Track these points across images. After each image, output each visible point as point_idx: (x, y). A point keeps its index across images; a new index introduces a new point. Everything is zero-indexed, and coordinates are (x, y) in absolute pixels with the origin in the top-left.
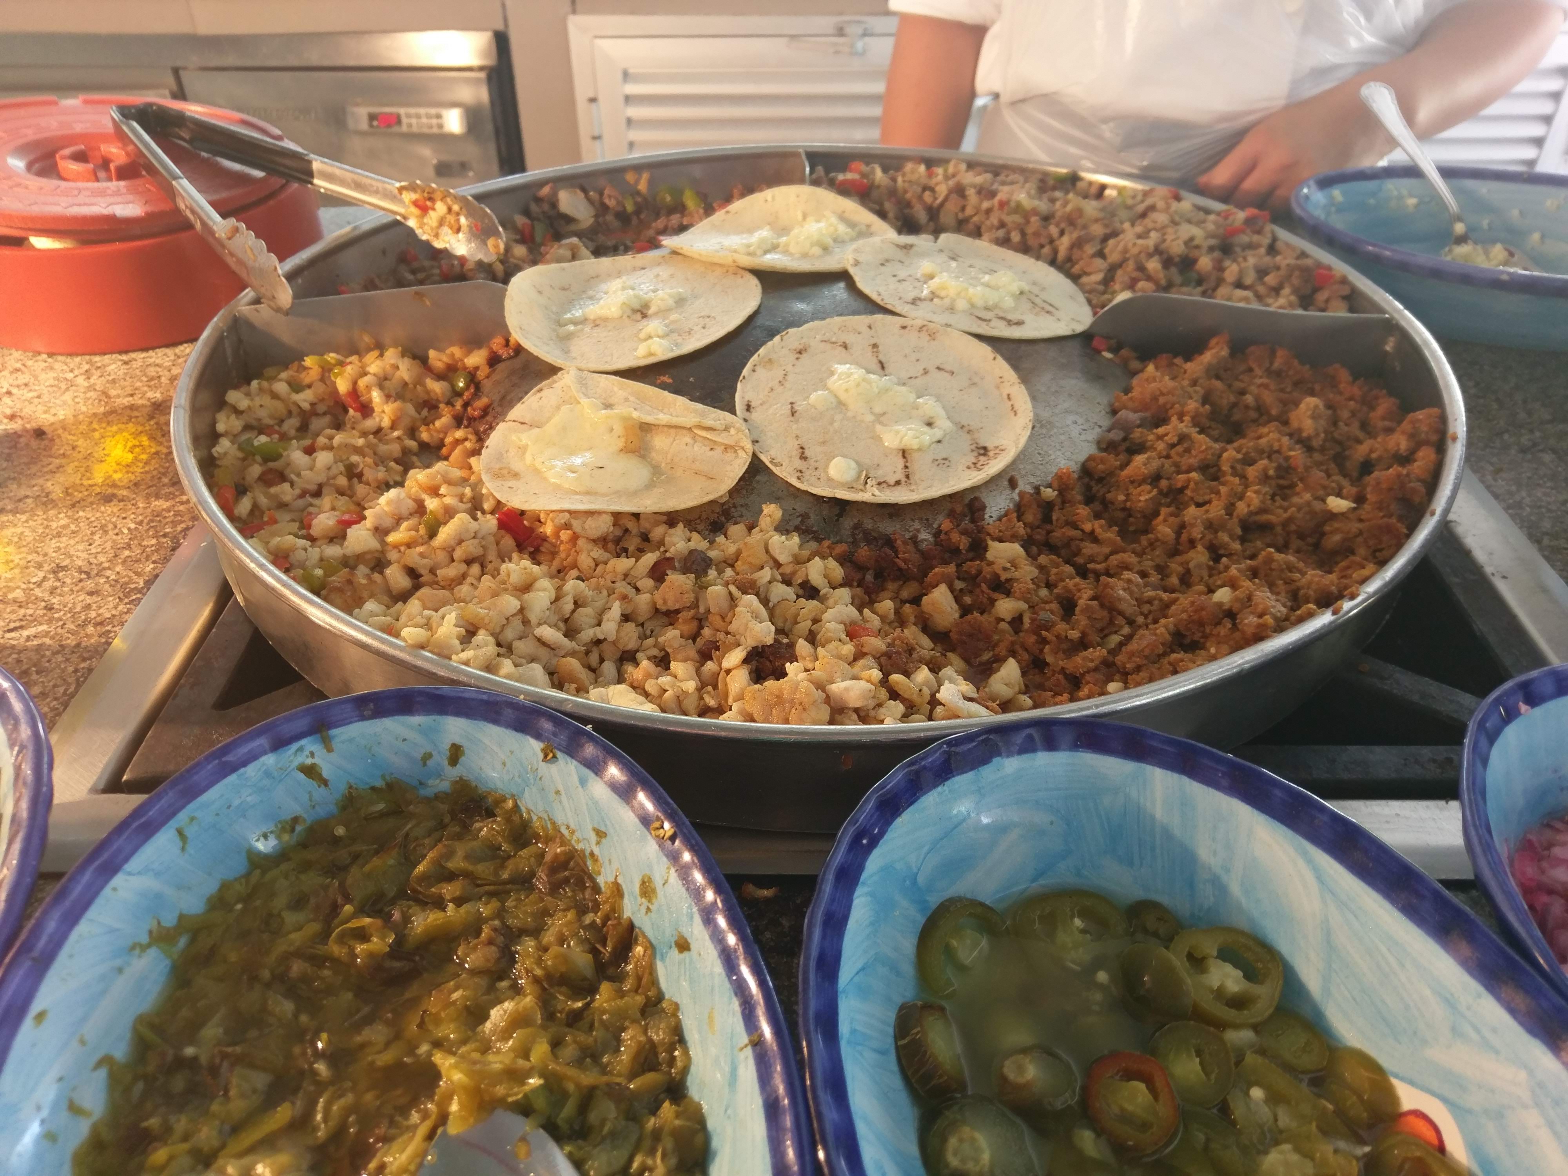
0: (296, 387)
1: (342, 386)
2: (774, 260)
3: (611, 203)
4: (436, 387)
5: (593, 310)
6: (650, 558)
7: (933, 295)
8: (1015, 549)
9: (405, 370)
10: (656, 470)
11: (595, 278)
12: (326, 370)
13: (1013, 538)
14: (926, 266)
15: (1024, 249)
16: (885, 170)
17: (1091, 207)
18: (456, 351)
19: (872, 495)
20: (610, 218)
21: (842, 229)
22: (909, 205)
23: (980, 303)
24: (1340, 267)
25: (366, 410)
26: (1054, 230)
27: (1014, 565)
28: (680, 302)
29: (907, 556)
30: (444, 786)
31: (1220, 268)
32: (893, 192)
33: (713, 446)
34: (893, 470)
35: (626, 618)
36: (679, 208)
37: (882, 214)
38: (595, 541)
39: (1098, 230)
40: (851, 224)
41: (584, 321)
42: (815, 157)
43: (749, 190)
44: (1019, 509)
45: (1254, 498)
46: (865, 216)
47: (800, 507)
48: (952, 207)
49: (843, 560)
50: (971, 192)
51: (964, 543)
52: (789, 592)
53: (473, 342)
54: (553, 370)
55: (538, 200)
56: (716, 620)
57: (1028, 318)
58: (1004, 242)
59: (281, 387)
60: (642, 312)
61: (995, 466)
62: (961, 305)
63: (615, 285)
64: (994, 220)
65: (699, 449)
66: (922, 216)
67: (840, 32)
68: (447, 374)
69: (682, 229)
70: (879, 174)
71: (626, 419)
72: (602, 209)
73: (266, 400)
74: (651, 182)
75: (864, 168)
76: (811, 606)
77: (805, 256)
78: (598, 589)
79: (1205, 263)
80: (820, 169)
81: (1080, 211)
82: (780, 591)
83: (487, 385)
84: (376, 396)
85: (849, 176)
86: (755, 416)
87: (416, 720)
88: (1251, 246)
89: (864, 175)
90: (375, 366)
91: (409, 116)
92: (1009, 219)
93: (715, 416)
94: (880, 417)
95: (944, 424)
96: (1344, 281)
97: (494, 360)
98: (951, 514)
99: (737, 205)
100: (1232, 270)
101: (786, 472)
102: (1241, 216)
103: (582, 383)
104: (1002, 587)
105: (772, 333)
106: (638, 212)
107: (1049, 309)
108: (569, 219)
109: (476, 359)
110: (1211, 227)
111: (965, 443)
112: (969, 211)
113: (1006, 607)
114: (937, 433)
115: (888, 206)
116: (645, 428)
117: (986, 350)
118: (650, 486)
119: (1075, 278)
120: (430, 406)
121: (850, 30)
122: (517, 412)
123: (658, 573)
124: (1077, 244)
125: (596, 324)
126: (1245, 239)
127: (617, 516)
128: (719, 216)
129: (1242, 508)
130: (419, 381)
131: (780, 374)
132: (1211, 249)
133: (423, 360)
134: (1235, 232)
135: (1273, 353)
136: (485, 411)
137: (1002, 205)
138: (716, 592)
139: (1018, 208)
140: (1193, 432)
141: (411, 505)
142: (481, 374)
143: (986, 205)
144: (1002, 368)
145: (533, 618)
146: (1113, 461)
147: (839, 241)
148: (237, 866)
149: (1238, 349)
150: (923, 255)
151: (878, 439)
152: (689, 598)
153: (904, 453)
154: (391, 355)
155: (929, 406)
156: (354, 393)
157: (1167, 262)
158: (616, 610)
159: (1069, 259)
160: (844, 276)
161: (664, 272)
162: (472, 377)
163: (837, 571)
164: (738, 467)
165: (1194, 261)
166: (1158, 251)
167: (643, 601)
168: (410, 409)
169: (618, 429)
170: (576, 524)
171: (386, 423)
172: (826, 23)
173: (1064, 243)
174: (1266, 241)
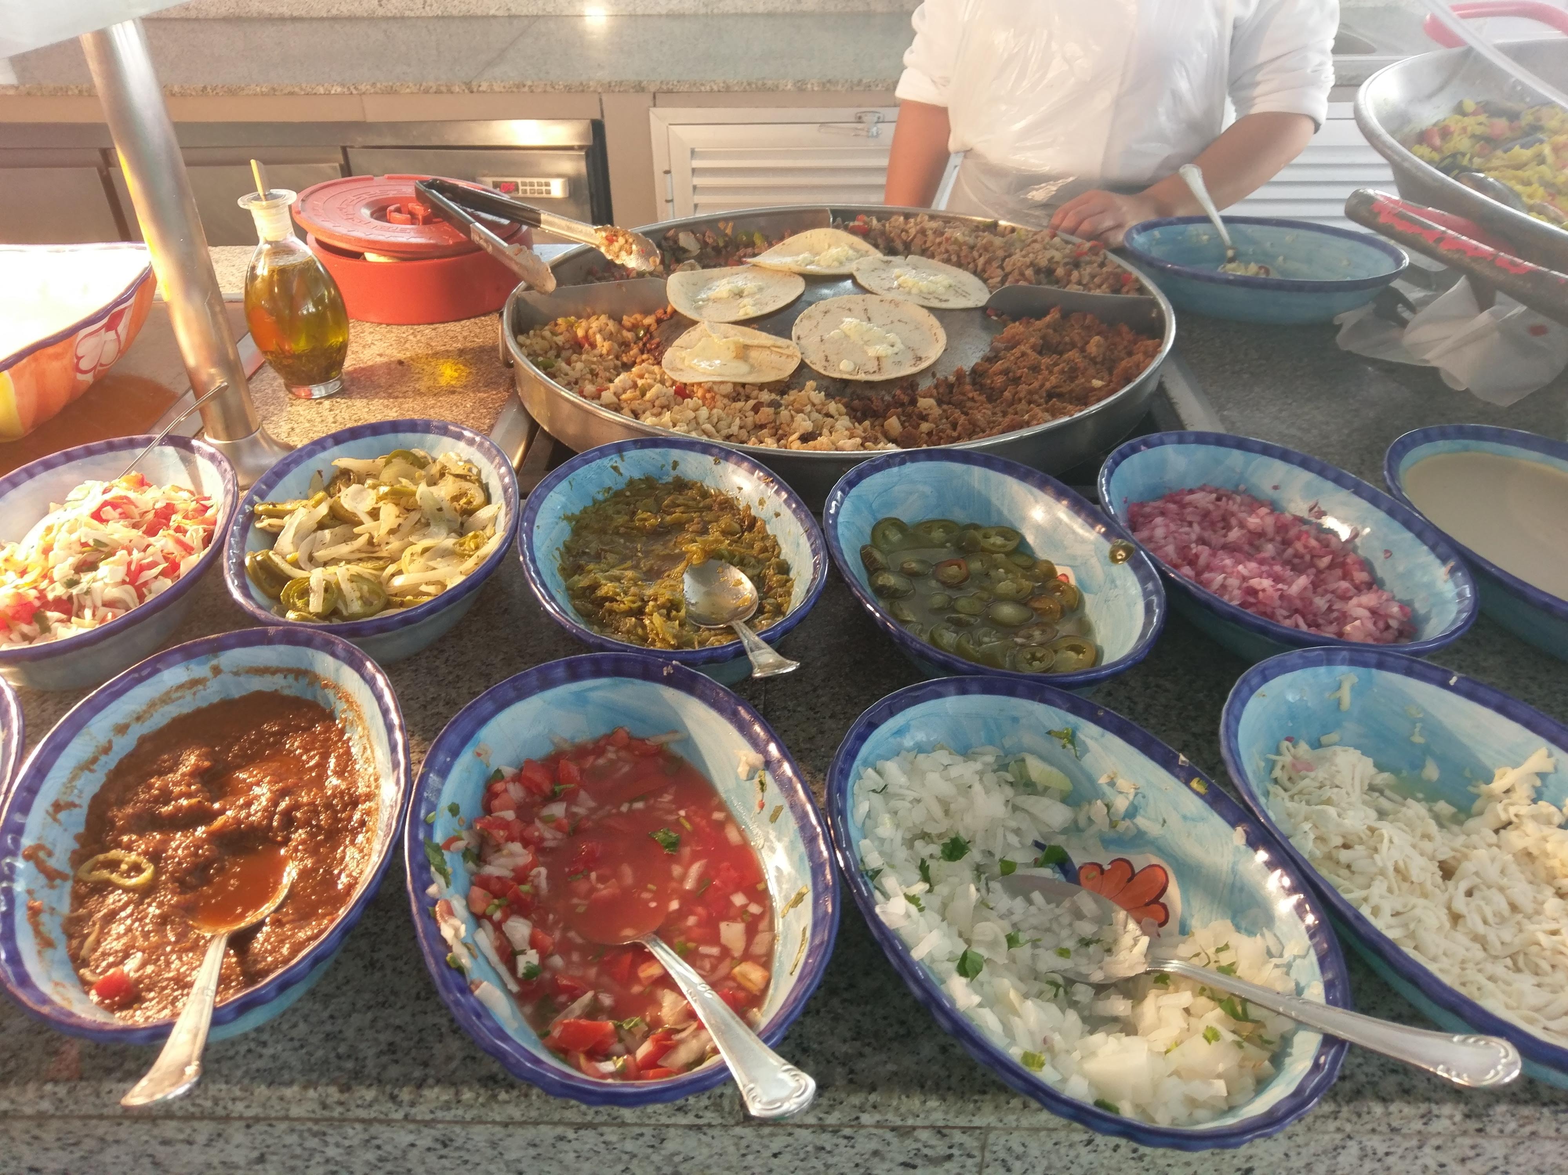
0: (554, 334)
1: (580, 333)
2: (812, 268)
3: (710, 241)
4: (629, 335)
5: (712, 294)
6: (751, 403)
7: (900, 286)
8: (931, 402)
9: (612, 326)
10: (752, 366)
11: (711, 279)
12: (571, 326)
13: (931, 396)
14: (897, 271)
15: (959, 265)
16: (879, 220)
17: (998, 241)
18: (638, 316)
19: (862, 377)
20: (709, 250)
21: (851, 252)
22: (893, 241)
23: (925, 290)
24: (1136, 273)
25: (593, 346)
26: (975, 254)
27: (931, 408)
28: (761, 289)
29: (877, 404)
30: (670, 479)
31: (1069, 274)
32: (883, 233)
33: (781, 355)
34: (872, 366)
35: (741, 428)
36: (751, 244)
37: (876, 246)
38: (724, 396)
39: (1001, 253)
40: (857, 251)
41: (708, 300)
42: (836, 213)
43: (794, 232)
44: (936, 387)
45: (1053, 380)
46: (864, 246)
47: (825, 383)
48: (918, 241)
49: (846, 406)
50: (929, 233)
51: (906, 399)
52: (820, 416)
53: (646, 313)
54: (694, 323)
55: (666, 239)
56: (784, 426)
57: (952, 298)
58: (948, 261)
59: (547, 333)
60: (740, 294)
61: (924, 365)
62: (915, 291)
63: (724, 281)
64: (943, 249)
65: (774, 357)
66: (900, 247)
67: (859, 120)
68: (634, 328)
69: (755, 255)
70: (875, 221)
71: (736, 343)
72: (704, 244)
73: (539, 340)
74: (734, 228)
75: (866, 218)
76: (829, 420)
77: (829, 266)
78: (728, 415)
79: (1060, 271)
80: (839, 220)
81: (991, 243)
82: (815, 415)
83: (655, 334)
84: (598, 337)
85: (856, 223)
86: (802, 342)
87: (658, 450)
88: (1090, 263)
89: (865, 223)
90: (595, 324)
91: (524, 184)
92: (950, 248)
93: (781, 341)
94: (867, 343)
95: (899, 346)
96: (1137, 280)
97: (659, 321)
98: (902, 388)
99: (788, 241)
100: (1075, 275)
101: (818, 367)
102: (1088, 245)
103: (712, 327)
104: (924, 418)
105: (810, 304)
106: (726, 247)
107: (965, 295)
108: (685, 250)
109: (649, 320)
110: (1067, 251)
111: (910, 355)
112: (928, 244)
113: (925, 427)
114: (896, 350)
115: (880, 241)
116: (746, 347)
117: (925, 311)
118: (750, 373)
119: (985, 281)
120: (625, 345)
121: (867, 118)
122: (677, 342)
123: (756, 409)
124: (988, 262)
125: (715, 301)
126: (1087, 258)
127: (735, 384)
128: (778, 247)
129: (1048, 385)
130: (619, 332)
131: (814, 322)
132: (1066, 264)
133: (619, 321)
134: (1081, 254)
135: (1085, 318)
136: (658, 345)
137: (947, 240)
138: (784, 413)
139: (956, 242)
140: (1029, 351)
141: (630, 383)
142: (653, 328)
143: (938, 240)
144: (933, 321)
145: (701, 421)
146: (987, 365)
147: (849, 260)
148: (589, 503)
149: (1065, 315)
150: (898, 266)
151: (865, 353)
152: (772, 417)
153: (878, 359)
154: (603, 318)
155: (892, 336)
156: (586, 337)
157: (1038, 271)
158: (737, 421)
159: (984, 271)
160: (851, 277)
161: (750, 276)
162: (647, 329)
163: (843, 410)
164: (794, 365)
165: (1054, 271)
166: (1032, 264)
167: (750, 420)
168: (616, 346)
169: (732, 348)
170: (716, 388)
171: (604, 351)
172: (850, 113)
173: (981, 261)
174: (1100, 259)
